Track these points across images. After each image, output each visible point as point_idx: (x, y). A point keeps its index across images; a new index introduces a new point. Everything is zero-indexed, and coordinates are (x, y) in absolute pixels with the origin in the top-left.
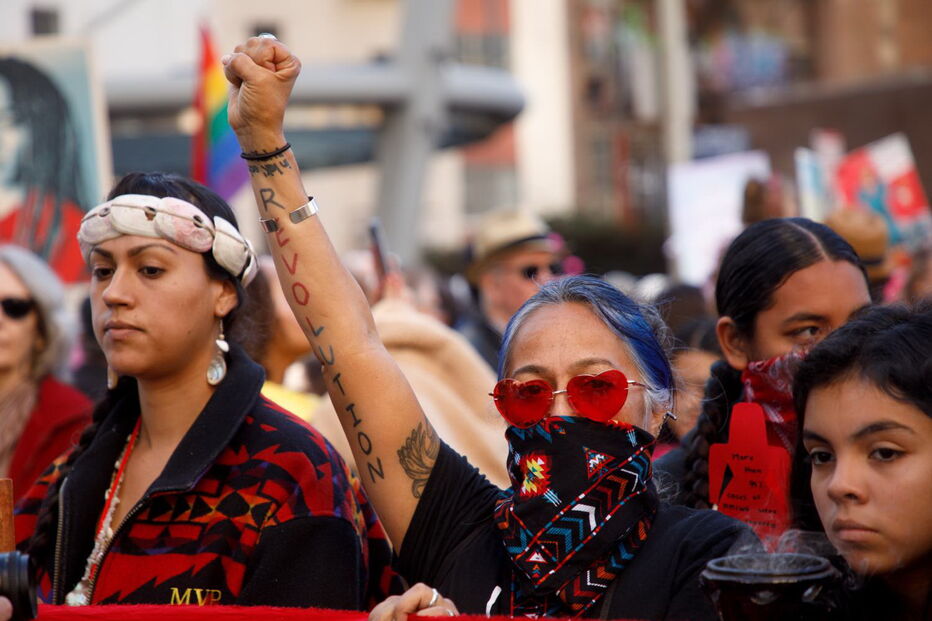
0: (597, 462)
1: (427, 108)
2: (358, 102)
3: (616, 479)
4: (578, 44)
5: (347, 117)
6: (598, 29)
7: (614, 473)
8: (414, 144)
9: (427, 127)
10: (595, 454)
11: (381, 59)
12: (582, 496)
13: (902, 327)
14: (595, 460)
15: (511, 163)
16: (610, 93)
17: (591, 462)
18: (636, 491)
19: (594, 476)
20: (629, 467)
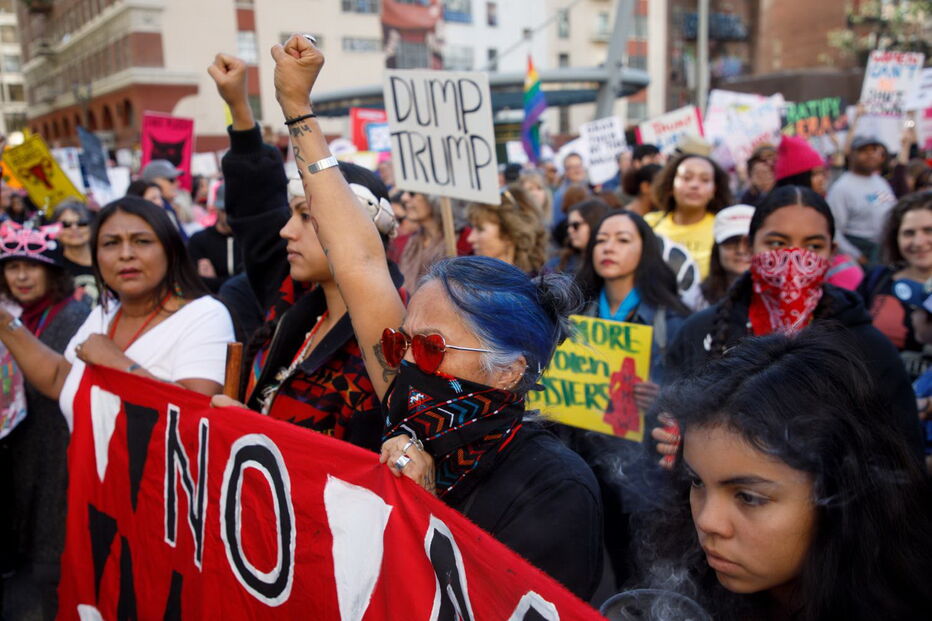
0: (417, 399)
1: (615, 83)
2: (591, 81)
3: (434, 415)
4: (670, 60)
5: (587, 86)
6: (677, 55)
7: (432, 410)
8: (609, 95)
9: (614, 90)
10: (416, 393)
11: (602, 66)
12: (406, 420)
13: (789, 357)
14: (416, 398)
15: (644, 101)
16: (679, 79)
17: (412, 398)
18: (453, 426)
19: (412, 410)
20: (447, 407)
